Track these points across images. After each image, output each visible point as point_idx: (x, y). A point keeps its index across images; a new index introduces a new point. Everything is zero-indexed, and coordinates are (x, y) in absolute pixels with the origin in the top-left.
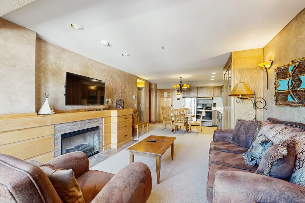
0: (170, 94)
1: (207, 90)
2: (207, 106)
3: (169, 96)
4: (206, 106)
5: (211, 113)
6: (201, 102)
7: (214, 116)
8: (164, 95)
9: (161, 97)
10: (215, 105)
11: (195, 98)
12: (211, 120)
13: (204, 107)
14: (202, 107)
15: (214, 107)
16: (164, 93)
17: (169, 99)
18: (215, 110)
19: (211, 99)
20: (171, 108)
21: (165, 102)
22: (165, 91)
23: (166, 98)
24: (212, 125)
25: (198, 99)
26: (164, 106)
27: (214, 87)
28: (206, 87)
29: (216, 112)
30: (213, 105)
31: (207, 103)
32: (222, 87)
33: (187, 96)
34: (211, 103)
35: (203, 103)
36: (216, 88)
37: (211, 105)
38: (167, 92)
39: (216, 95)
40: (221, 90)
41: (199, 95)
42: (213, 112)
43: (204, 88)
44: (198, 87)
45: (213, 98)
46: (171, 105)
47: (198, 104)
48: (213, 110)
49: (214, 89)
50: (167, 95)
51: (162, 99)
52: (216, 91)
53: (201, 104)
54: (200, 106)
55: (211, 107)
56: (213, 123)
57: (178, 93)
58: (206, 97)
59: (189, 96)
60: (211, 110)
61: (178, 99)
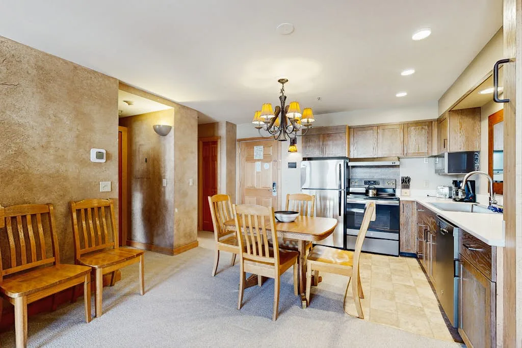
0: (271, 151)
1: (380, 136)
2: (380, 186)
3: (267, 158)
4: (377, 186)
6: (360, 174)
7: (407, 223)
8: (255, 154)
9: (248, 160)
11: (342, 162)
12: (396, 236)
13: (370, 191)
14: (363, 190)
15: (405, 190)
17: (267, 166)
18: (407, 201)
19: (394, 162)
20: (274, 191)
21: (257, 173)
22: (258, 144)
23: (259, 163)
24: (401, 251)
25: (349, 165)
26: (255, 186)
27: (406, 126)
28: (378, 126)
29: (415, 206)
30: (402, 183)
31: (380, 177)
32: (432, 122)
33: (317, 154)
34: (391, 177)
35: (367, 177)
36: (413, 128)
37: (394, 182)
38: (262, 147)
39: (411, 151)
40: (430, 134)
41: (355, 151)
42: (401, 206)
43: (372, 129)
44: (350, 128)
45: (400, 160)
46: (274, 184)
47: (351, 181)
48: (400, 199)
49: (406, 130)
50: (262, 154)
51: (249, 164)
52: (410, 137)
53: (361, 180)
54: (360, 186)
55: (393, 189)
56: (401, 243)
57: (292, 148)
58: (377, 158)
59: (321, 156)
60: (396, 198)
61: (293, 165)
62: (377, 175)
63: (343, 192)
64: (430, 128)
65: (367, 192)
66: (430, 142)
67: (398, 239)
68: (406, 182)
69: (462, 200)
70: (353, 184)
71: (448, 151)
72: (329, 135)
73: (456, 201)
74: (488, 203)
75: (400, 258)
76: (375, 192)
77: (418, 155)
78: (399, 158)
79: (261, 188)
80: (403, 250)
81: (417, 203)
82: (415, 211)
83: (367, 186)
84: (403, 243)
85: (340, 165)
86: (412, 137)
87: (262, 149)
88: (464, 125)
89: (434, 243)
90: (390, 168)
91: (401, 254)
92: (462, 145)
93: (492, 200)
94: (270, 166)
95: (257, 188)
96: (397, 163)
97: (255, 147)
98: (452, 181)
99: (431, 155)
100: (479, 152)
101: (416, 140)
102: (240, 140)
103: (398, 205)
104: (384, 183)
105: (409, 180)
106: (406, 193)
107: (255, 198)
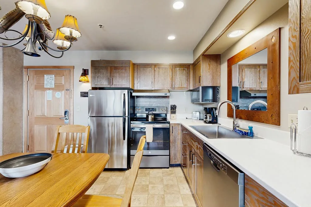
0: (63, 80)
1: (157, 73)
2: (157, 112)
3: (58, 87)
4: (154, 112)
5: (167, 131)
6: (142, 103)
7: (175, 141)
8: (45, 82)
9: (37, 88)
10: (173, 109)
11: (126, 92)
12: (166, 152)
13: (150, 116)
14: (145, 116)
15: (173, 115)
16: (46, 76)
17: (59, 95)
18: (175, 124)
19: (166, 93)
20: (66, 119)
21: (48, 101)
22: (48, 73)
23: (51, 91)
24: (171, 164)
25: (133, 95)
26: (46, 115)
27: (174, 66)
28: (155, 65)
29: (180, 128)
30: (171, 110)
31: (156, 105)
32: (189, 65)
33: (105, 84)
34: (164, 105)
35: (148, 105)
36: (178, 69)
37: (166, 109)
38: (54, 76)
39: (177, 86)
40: (188, 74)
41: (138, 84)
42: (171, 128)
43: (151, 67)
44: (134, 64)
45: (170, 92)
46: (66, 112)
47: (135, 108)
48: (170, 123)
49: (173, 70)
50: (53, 82)
51: (39, 92)
52: (176, 75)
53: (143, 107)
54: (142, 113)
55: (166, 114)
56: (171, 157)
57: (83, 78)
58: (155, 90)
59: (109, 86)
60: (168, 122)
61: (84, 94)
62: (155, 104)
63: (127, 118)
64: (189, 70)
65: (147, 116)
66: (188, 80)
67: (169, 155)
68: (173, 108)
69: (210, 122)
70: (137, 111)
71: (202, 86)
72: (116, 68)
73: (206, 123)
74: (233, 126)
75: (170, 169)
76: (153, 117)
77: (181, 89)
78: (169, 91)
79: (52, 116)
80: (173, 163)
81: (182, 125)
82: (180, 131)
83: (147, 112)
84: (172, 157)
85: (124, 94)
86: (178, 75)
87: (54, 78)
88: (211, 66)
89: (198, 164)
90: (163, 99)
91: (171, 166)
92: (210, 81)
93: (235, 123)
94: (62, 95)
95: (49, 116)
96: (168, 94)
97: (45, 75)
98: (204, 108)
99: (189, 89)
100: (219, 87)
101: (180, 78)
102: (28, 68)
103: (169, 127)
104: (159, 110)
105: (175, 108)
106: (173, 117)
107: (46, 127)
